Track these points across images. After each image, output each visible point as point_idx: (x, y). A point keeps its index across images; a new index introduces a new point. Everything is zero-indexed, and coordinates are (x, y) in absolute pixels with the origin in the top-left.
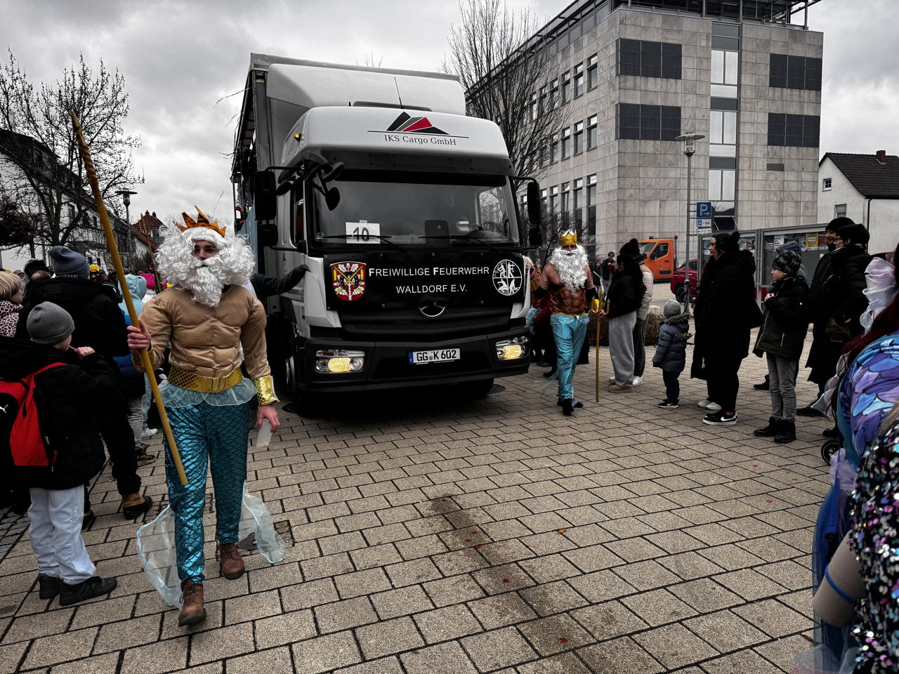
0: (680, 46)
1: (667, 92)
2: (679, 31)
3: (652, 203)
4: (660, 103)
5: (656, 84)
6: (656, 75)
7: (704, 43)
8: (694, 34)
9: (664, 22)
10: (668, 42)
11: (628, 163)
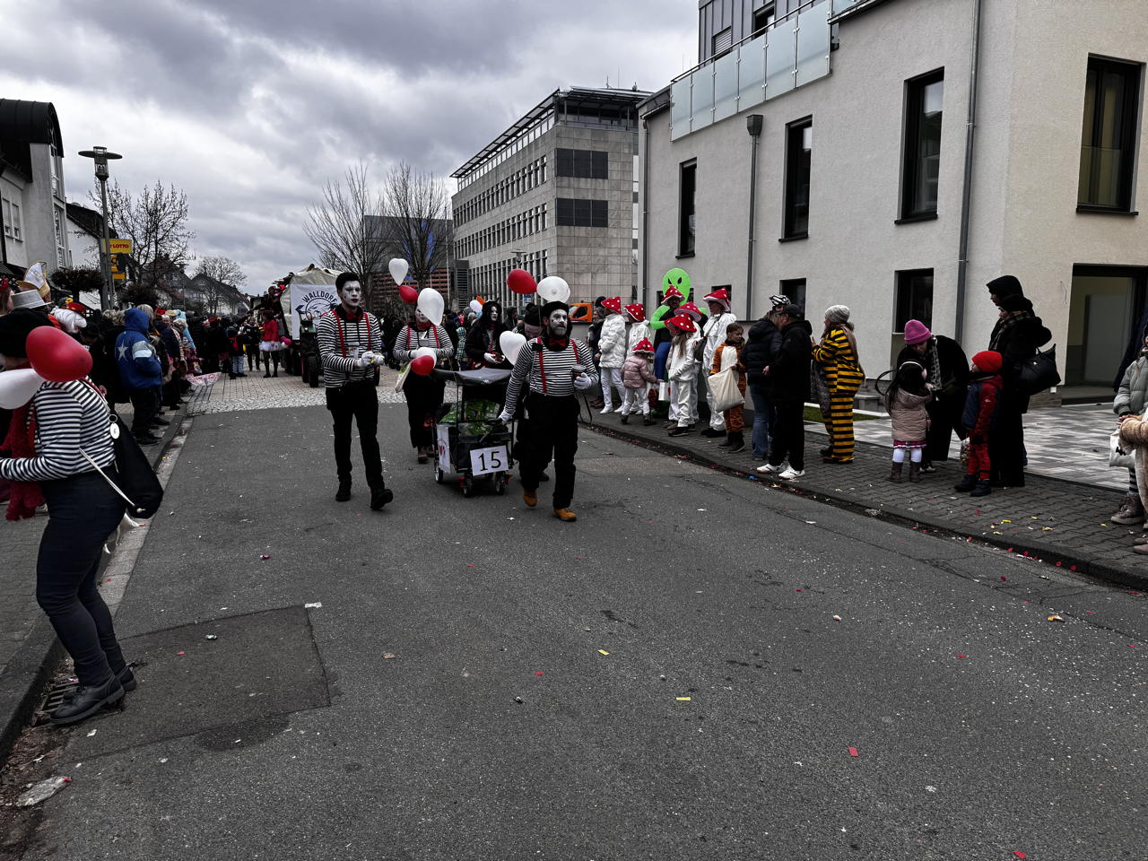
0: (607, 153)
1: (596, 189)
2: (606, 142)
3: (585, 275)
4: (590, 197)
5: (586, 182)
6: (587, 176)
7: (626, 151)
8: (618, 144)
9: (593, 135)
10: (597, 150)
11: (565, 244)
